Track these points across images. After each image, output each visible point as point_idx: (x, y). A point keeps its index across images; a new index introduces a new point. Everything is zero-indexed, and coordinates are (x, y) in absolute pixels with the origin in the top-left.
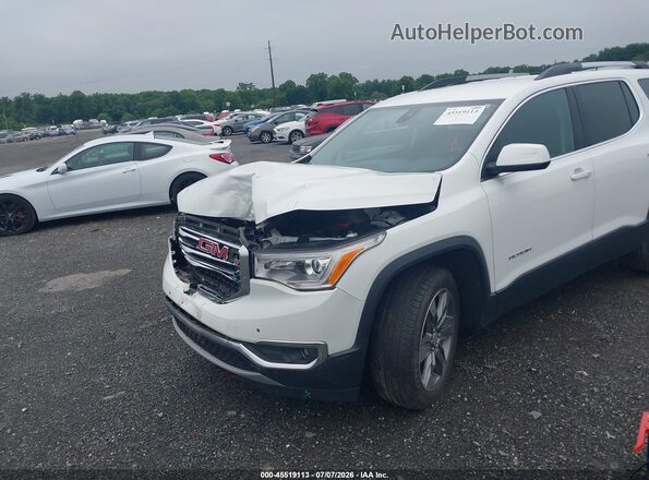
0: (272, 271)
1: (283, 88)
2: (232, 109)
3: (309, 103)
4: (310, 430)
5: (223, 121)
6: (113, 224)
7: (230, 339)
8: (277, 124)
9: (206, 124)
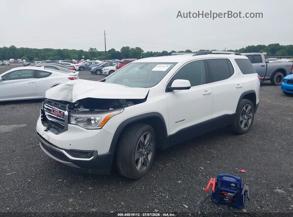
0: (78, 122)
1: (110, 51)
2: (85, 59)
3: (121, 59)
4: (91, 186)
5: (80, 64)
6: (22, 105)
7: (60, 148)
8: (104, 67)
9: (72, 64)
